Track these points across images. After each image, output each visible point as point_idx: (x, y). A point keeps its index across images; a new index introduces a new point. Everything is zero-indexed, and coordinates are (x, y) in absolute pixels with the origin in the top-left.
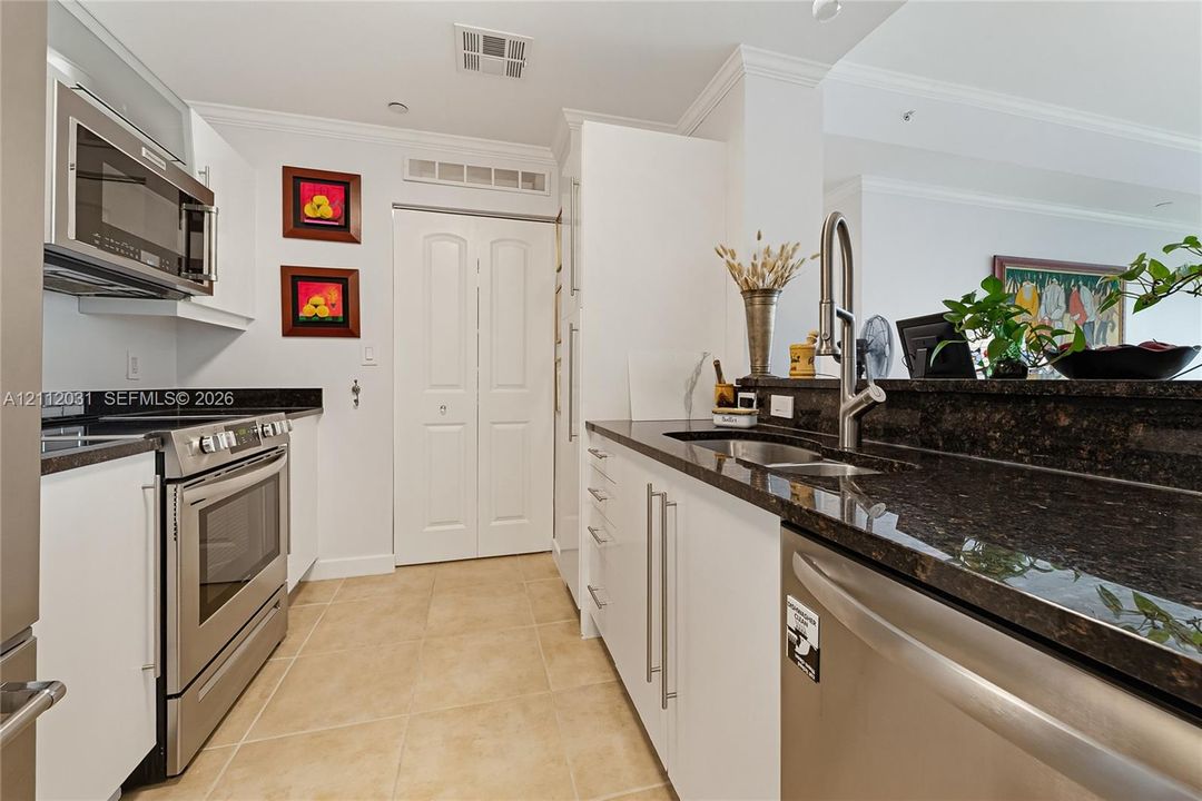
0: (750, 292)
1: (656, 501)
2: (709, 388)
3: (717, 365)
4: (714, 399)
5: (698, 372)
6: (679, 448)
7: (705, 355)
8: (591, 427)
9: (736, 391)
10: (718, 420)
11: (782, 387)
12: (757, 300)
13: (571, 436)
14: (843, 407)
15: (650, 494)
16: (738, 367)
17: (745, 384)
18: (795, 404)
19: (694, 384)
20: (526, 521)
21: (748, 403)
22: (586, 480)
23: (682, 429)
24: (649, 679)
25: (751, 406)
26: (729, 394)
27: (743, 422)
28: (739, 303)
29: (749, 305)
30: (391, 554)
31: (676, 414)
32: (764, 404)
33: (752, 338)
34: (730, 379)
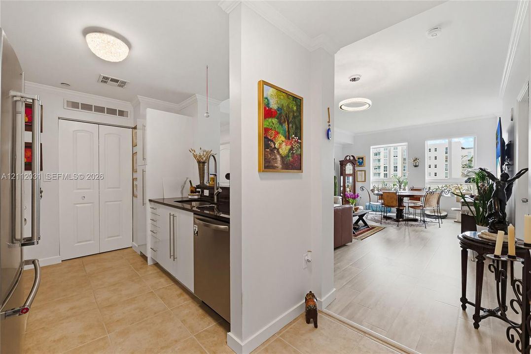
0: (199, 162)
1: (172, 217)
2: (188, 187)
3: (190, 182)
4: (189, 191)
5: (185, 183)
6: (180, 205)
7: (187, 178)
8: (150, 201)
9: (196, 188)
10: (190, 197)
11: (207, 188)
12: (201, 164)
13: (143, 204)
14: (215, 193)
15: (170, 215)
16: (196, 182)
17: (198, 187)
18: (209, 192)
19: (184, 187)
20: (121, 237)
21: (199, 192)
22: (149, 216)
23: (180, 200)
24: (170, 258)
25: (199, 193)
26: (194, 190)
27: (196, 197)
28: (197, 165)
29: (199, 165)
30: (59, 256)
31: (178, 196)
32: (203, 192)
33: (200, 175)
34: (194, 185)
